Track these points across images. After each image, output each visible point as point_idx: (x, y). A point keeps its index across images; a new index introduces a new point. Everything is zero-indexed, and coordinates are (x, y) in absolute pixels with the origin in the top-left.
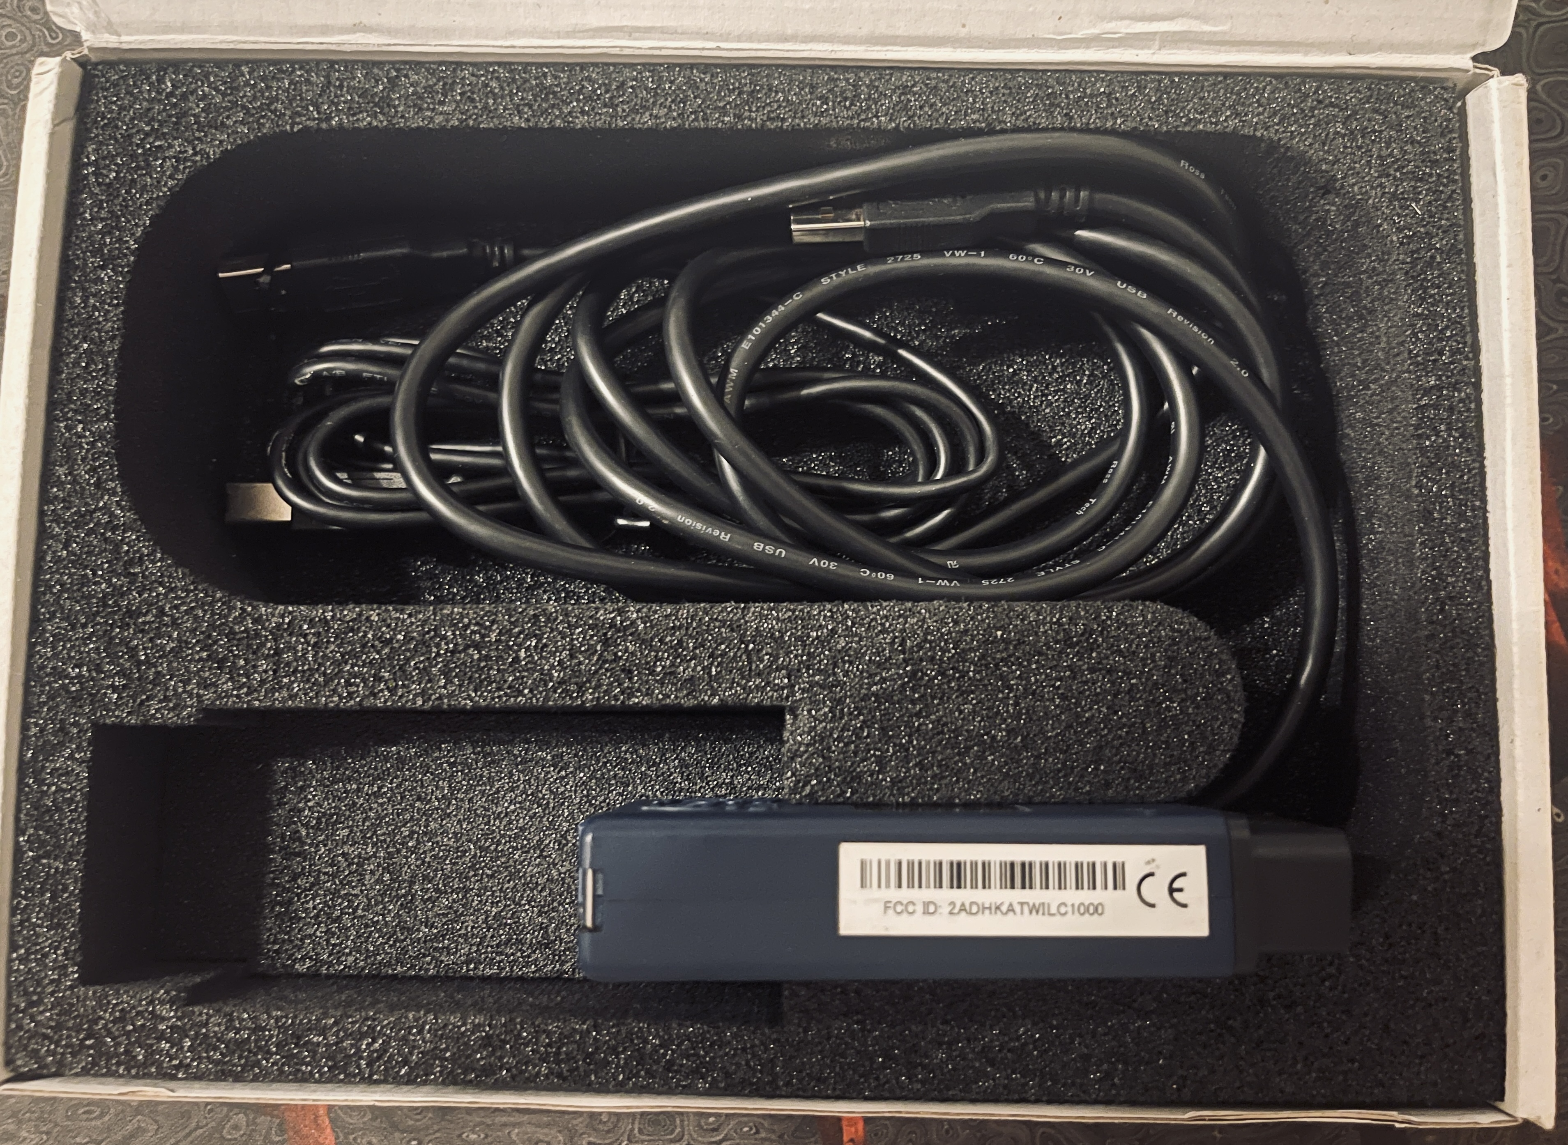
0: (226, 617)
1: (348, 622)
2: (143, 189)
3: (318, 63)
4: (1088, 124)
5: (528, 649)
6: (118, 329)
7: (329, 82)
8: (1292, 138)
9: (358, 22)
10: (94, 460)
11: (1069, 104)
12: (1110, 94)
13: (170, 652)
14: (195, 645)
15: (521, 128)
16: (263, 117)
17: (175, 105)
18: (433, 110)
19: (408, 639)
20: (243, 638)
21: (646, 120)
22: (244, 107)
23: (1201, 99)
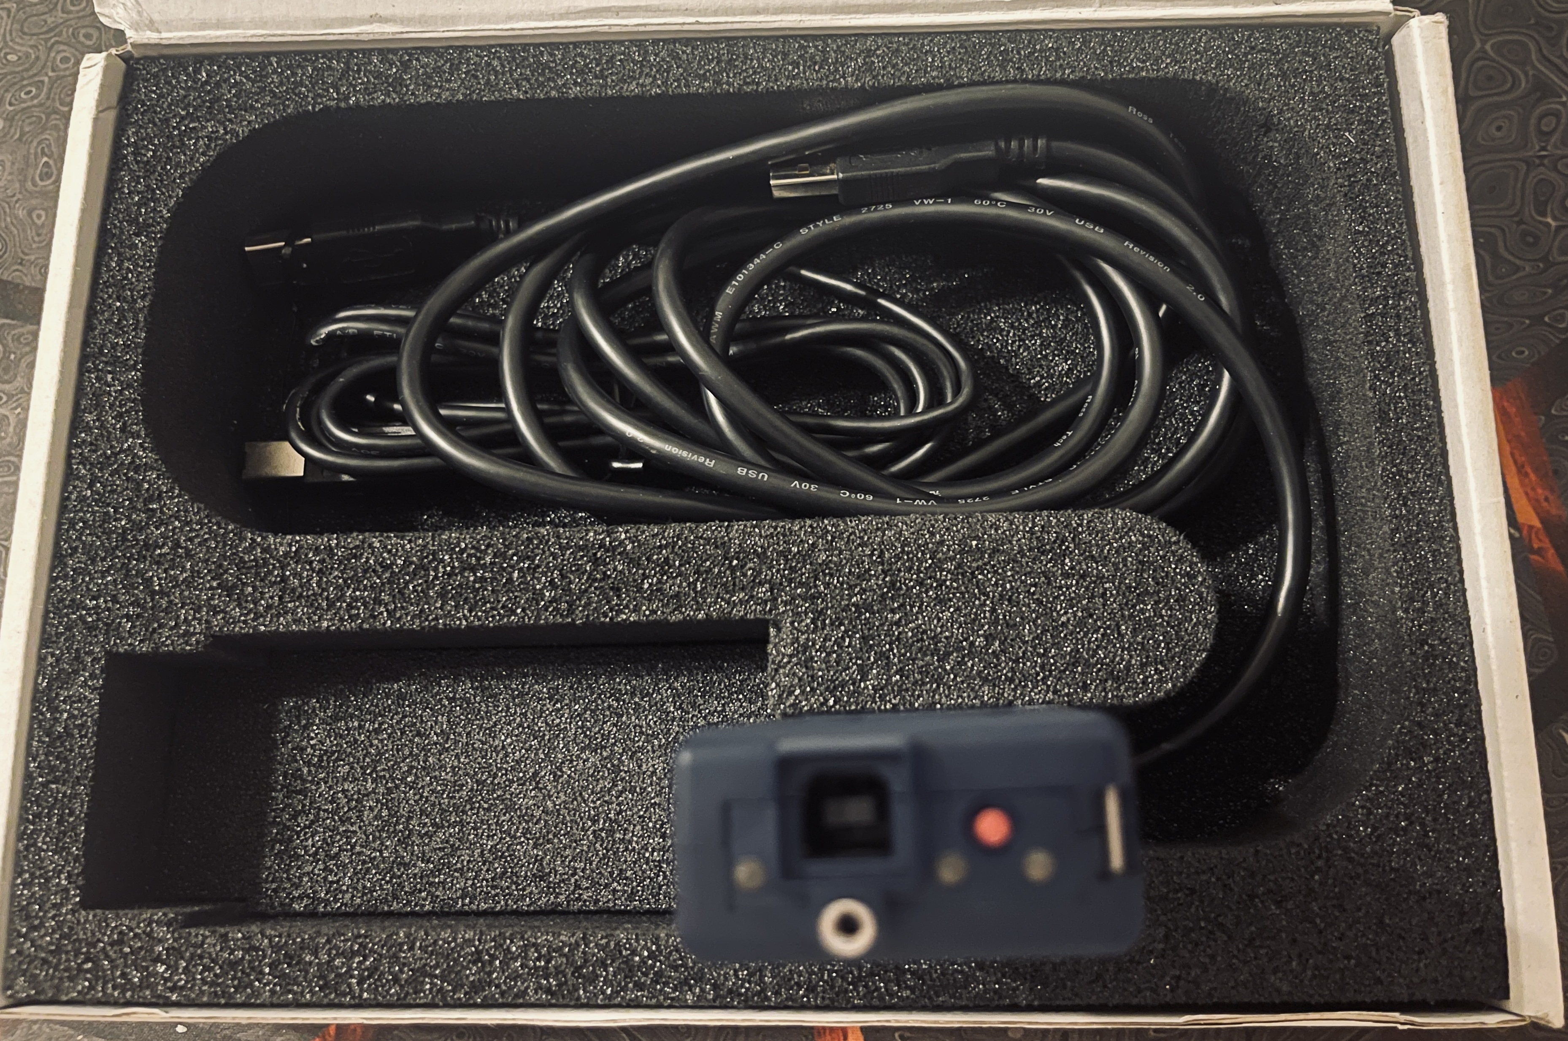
0: (237, 546)
1: (351, 549)
2: (178, 165)
3: (339, 52)
4: (1039, 75)
5: (521, 570)
6: (149, 288)
7: (348, 68)
8: (1229, 80)
9: (373, 13)
10: (121, 406)
11: (1020, 59)
12: (1058, 49)
13: (183, 582)
14: (206, 575)
15: (519, 99)
16: (288, 99)
17: (209, 92)
18: (440, 87)
19: (407, 562)
20: (252, 567)
21: (633, 88)
22: (271, 91)
23: (1143, 49)
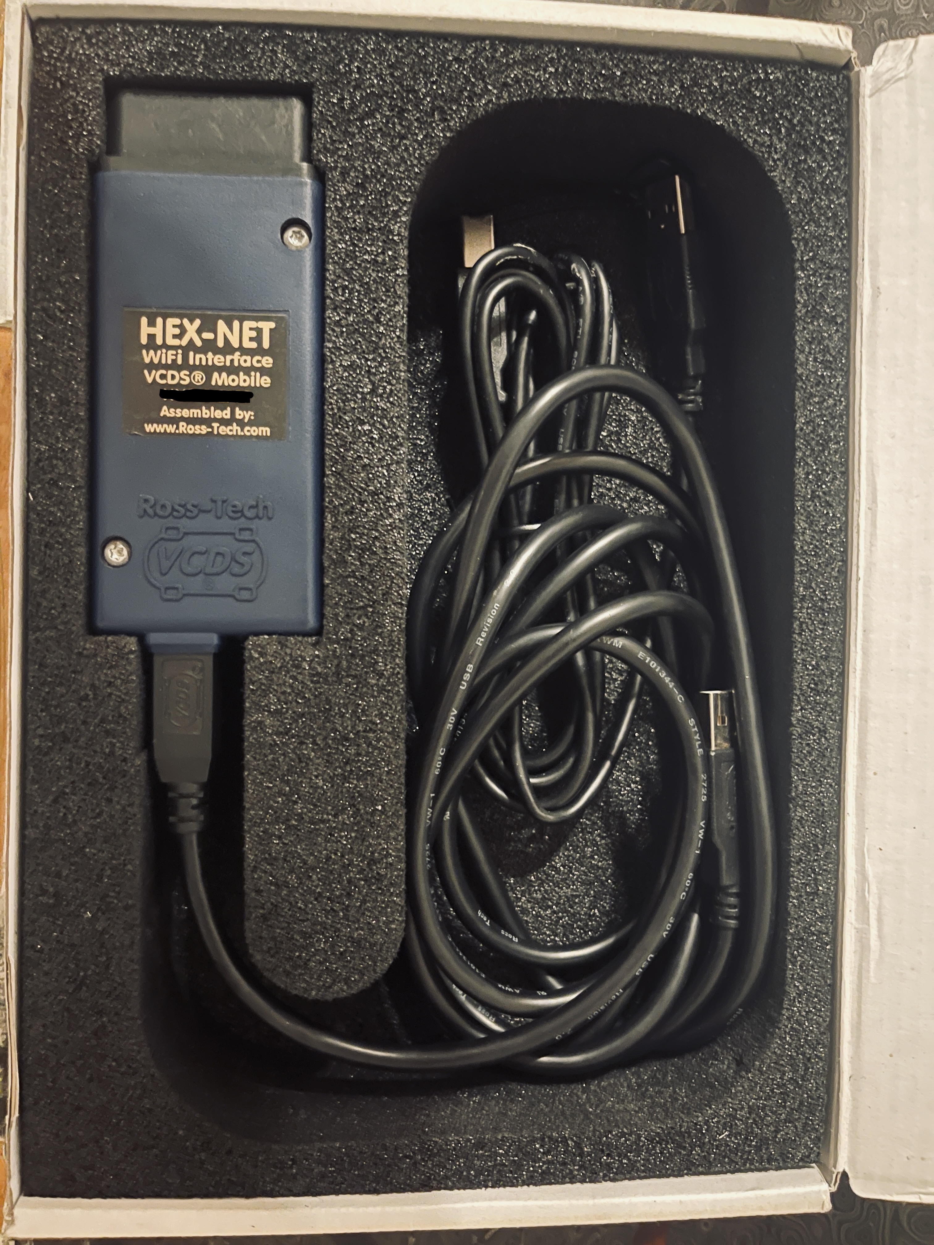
0: (399, 190)
1: (394, 287)
2: (745, 118)
3: (849, 260)
4: (793, 876)
6: (632, 100)
7: (832, 269)
8: (781, 1038)
9: (881, 290)
10: (526, 82)
11: (810, 861)
12: (818, 895)
13: (370, 144)
14: (376, 164)
15: (795, 424)
16: (804, 216)
17: (814, 143)
18: (810, 353)
19: (380, 336)
20: (381, 203)
21: (801, 524)
22: (812, 199)
23: (812, 966)
